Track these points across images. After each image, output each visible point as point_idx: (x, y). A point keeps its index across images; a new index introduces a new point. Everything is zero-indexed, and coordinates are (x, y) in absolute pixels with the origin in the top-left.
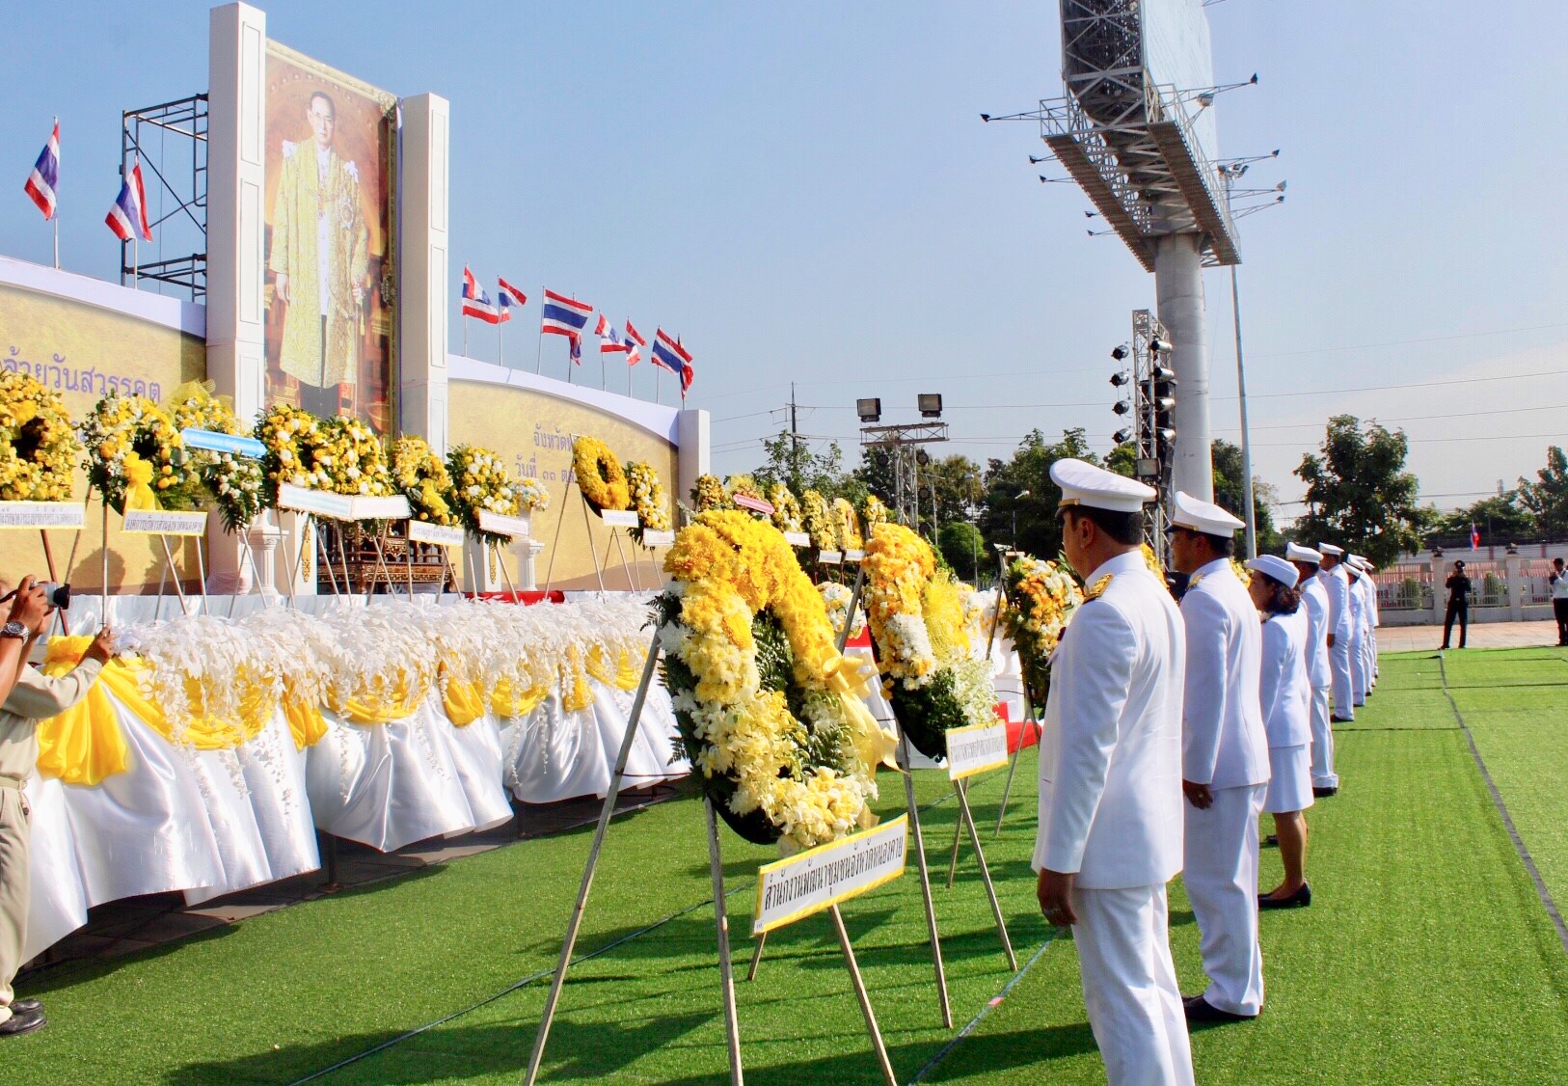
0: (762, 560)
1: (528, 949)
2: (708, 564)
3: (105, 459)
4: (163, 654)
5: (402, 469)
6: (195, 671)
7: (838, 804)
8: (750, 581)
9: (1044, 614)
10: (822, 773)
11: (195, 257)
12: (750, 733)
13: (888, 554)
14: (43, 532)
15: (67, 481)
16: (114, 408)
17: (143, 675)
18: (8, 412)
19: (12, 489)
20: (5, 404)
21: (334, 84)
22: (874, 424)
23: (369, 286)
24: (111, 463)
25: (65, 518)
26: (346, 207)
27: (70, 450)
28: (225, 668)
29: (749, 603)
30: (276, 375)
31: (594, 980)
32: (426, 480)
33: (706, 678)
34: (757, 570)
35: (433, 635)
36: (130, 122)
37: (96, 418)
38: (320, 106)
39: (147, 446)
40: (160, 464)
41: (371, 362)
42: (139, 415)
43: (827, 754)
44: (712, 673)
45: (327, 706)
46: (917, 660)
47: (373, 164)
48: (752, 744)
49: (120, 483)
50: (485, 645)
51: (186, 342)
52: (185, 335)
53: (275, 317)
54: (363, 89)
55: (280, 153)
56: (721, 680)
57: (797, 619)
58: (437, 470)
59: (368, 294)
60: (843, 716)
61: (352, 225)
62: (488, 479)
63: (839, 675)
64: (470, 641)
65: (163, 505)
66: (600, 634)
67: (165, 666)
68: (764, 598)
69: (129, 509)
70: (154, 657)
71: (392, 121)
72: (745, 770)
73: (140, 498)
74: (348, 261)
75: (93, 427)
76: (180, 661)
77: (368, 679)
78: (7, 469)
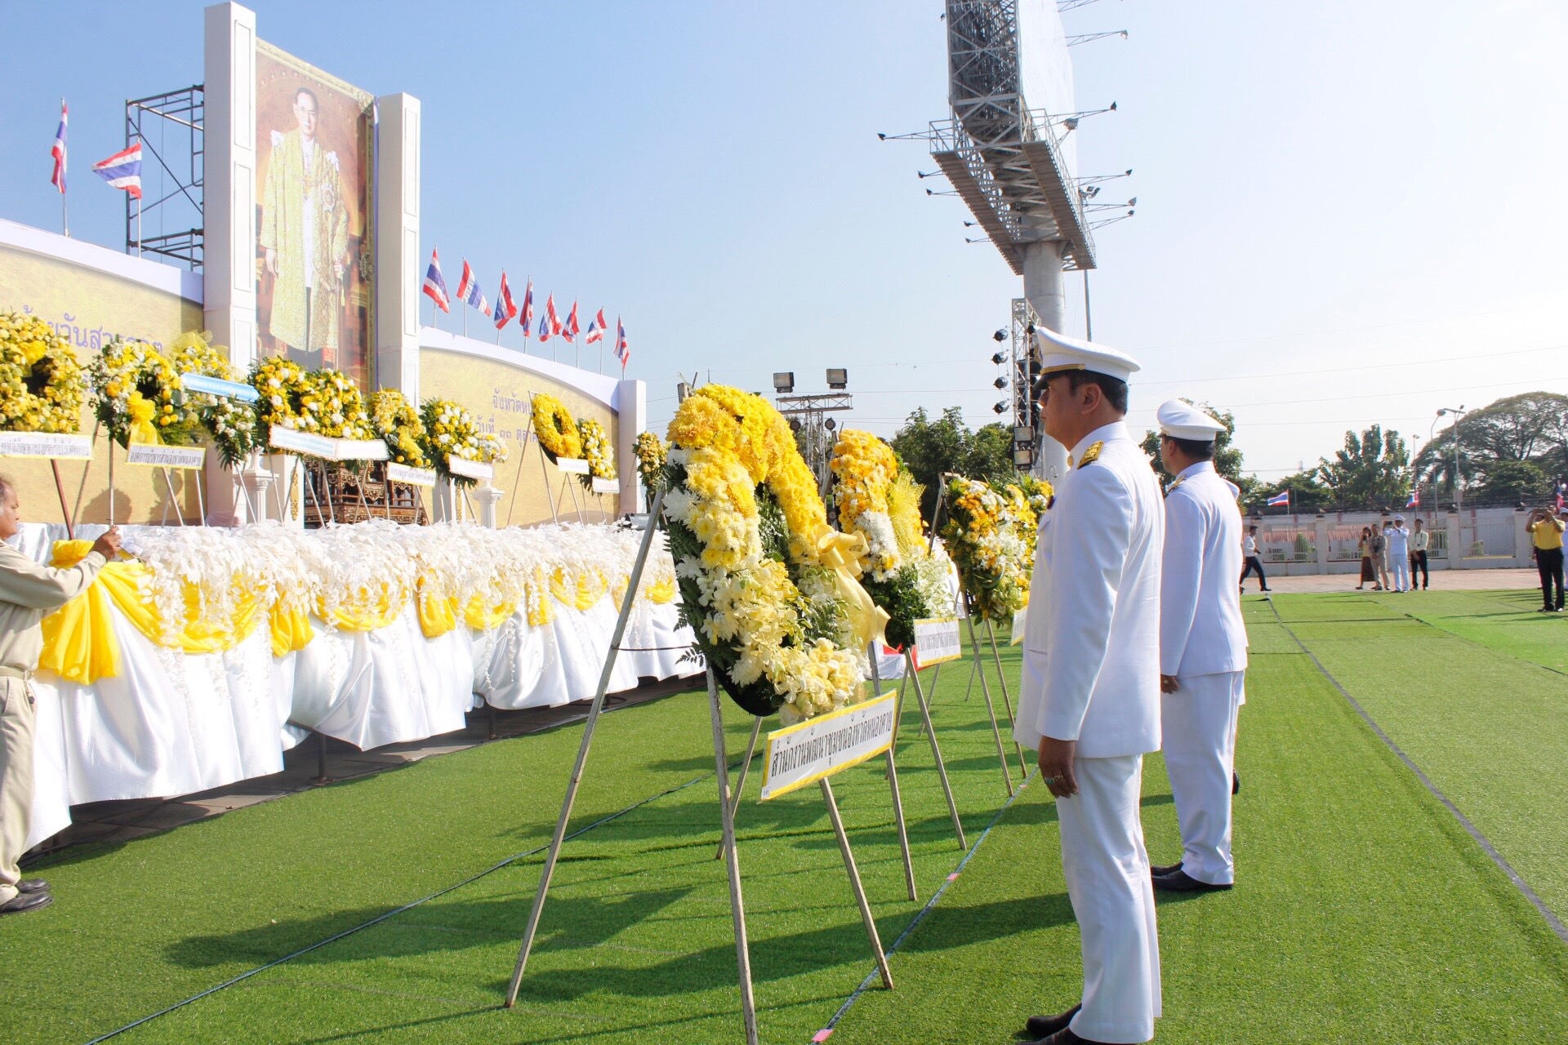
0: (762, 432)
1: (507, 833)
2: (712, 433)
3: (110, 397)
4: (163, 561)
5: (381, 417)
6: (194, 576)
7: (838, 675)
8: (752, 452)
9: (981, 527)
10: (821, 644)
11: (193, 232)
12: (755, 600)
13: (857, 456)
14: (53, 462)
15: (75, 415)
16: (119, 351)
17: (143, 580)
18: (19, 351)
19: (24, 421)
20: (16, 343)
21: (317, 82)
22: (788, 395)
23: (349, 263)
24: (116, 401)
25: (73, 449)
26: (328, 192)
27: (78, 388)
28: (222, 575)
29: (751, 474)
30: (266, 337)
31: (572, 859)
32: (402, 427)
33: (712, 544)
34: (758, 441)
35: (414, 552)
36: (133, 111)
37: (102, 361)
38: (305, 101)
39: (149, 387)
40: (162, 404)
41: (351, 330)
42: (142, 358)
43: (824, 627)
44: (718, 539)
45: (317, 613)
46: (885, 555)
47: (352, 155)
48: (759, 610)
49: (124, 419)
50: (461, 563)
51: (187, 307)
52: (184, 300)
53: (265, 286)
54: (343, 88)
55: (269, 142)
56: (727, 547)
57: (793, 495)
58: (412, 418)
59: (348, 270)
60: (838, 592)
61: (334, 209)
62: (456, 429)
63: (835, 550)
64: (447, 559)
65: (165, 440)
66: (562, 557)
67: (165, 573)
68: (764, 469)
69: (133, 443)
70: (154, 562)
71: (369, 118)
72: (749, 638)
73: (143, 433)
74: (330, 240)
75: (99, 368)
76: (179, 567)
77: (355, 592)
78: (18, 403)
